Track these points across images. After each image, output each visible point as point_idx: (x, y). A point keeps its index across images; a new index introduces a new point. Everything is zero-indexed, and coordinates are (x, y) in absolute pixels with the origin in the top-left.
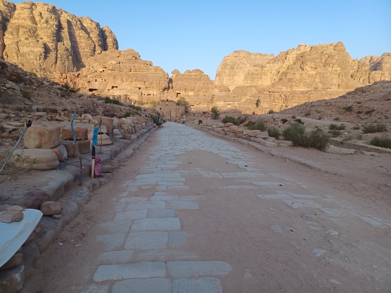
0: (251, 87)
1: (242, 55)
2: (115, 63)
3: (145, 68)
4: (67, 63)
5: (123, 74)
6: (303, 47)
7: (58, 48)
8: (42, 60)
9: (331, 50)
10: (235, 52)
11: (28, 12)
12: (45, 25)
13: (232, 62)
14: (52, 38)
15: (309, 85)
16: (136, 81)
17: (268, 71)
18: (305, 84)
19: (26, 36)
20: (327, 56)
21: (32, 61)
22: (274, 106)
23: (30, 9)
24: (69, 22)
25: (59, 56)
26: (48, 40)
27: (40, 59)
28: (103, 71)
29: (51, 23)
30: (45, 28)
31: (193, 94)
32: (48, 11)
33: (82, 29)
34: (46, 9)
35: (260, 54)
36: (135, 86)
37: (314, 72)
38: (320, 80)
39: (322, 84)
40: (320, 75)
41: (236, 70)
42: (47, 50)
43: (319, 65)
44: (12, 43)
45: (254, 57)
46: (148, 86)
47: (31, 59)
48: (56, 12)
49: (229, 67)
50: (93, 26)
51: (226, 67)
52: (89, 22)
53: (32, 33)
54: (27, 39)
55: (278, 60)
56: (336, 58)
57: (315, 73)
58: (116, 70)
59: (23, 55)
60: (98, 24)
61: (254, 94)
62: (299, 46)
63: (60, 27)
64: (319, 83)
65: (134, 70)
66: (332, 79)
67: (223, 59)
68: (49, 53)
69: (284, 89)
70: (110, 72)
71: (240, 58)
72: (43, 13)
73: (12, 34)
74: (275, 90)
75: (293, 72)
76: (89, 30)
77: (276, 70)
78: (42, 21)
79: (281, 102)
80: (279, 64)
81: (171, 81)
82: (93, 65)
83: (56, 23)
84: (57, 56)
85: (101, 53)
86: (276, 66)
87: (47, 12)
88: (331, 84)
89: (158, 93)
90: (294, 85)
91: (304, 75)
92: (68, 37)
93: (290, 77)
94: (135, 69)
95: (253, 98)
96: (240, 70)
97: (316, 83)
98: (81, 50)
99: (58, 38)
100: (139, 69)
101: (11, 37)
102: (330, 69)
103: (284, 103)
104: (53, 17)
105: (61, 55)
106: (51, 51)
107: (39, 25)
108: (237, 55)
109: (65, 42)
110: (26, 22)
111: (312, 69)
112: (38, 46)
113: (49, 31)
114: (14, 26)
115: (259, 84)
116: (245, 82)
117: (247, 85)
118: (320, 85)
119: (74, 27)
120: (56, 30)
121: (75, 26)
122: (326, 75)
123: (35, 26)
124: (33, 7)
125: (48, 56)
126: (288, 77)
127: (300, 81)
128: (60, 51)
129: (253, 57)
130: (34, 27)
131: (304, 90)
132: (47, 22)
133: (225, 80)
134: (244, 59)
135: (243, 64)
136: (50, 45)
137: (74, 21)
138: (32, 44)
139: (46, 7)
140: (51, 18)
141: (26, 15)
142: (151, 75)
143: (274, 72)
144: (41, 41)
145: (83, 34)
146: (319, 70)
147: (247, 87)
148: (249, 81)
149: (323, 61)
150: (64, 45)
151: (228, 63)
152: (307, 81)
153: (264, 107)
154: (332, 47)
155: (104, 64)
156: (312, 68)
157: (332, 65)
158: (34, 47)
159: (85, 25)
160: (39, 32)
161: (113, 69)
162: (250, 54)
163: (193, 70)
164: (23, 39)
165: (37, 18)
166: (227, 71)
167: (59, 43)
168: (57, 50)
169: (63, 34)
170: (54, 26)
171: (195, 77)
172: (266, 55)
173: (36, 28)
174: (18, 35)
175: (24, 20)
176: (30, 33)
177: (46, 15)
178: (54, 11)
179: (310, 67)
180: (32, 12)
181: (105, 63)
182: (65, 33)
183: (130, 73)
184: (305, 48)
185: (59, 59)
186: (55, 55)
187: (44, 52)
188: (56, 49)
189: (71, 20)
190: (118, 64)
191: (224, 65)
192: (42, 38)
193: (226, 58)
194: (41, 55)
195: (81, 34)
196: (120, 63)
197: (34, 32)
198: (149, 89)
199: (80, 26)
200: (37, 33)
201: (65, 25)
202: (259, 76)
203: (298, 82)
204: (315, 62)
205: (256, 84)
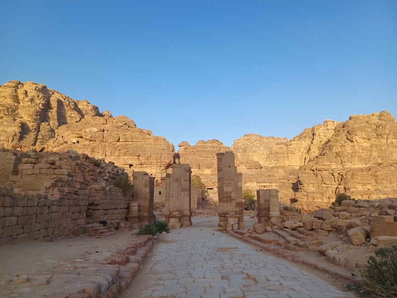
0: (277, 168)
1: (254, 138)
2: (96, 131)
3: (141, 137)
5: (107, 145)
6: (330, 123)
7: (41, 129)
8: (15, 141)
10: (246, 135)
11: (12, 90)
12: (30, 103)
13: (244, 145)
14: (35, 117)
15: (365, 161)
16: (125, 154)
17: (296, 148)
18: (362, 160)
19: (2, 115)
20: (374, 126)
21: (2, 142)
22: (325, 189)
23: (14, 87)
24: (60, 103)
25: (40, 137)
26: (29, 119)
27: (13, 140)
28: (78, 142)
29: (38, 102)
30: (28, 106)
31: (210, 173)
32: (35, 89)
33: (75, 109)
34: (34, 88)
35: (273, 138)
36: (123, 162)
37: (366, 144)
38: (378, 153)
39: (382, 159)
40: (376, 147)
41: (250, 154)
43: (373, 136)
45: (267, 140)
46: (143, 162)
48: (46, 92)
49: (241, 150)
50: (90, 108)
51: (238, 151)
52: (86, 104)
53: (10, 112)
55: (305, 137)
57: (369, 145)
58: (97, 140)
60: (97, 107)
61: (281, 176)
62: (326, 122)
63: (47, 106)
64: (378, 158)
65: (124, 140)
66: (391, 153)
67: (233, 143)
68: (27, 134)
69: (334, 166)
70: (87, 142)
71: (253, 141)
72: (29, 91)
74: (322, 167)
75: (340, 145)
76: (84, 112)
77: (305, 148)
78: (27, 99)
79: (334, 183)
80: (307, 141)
81: (177, 156)
82: (63, 135)
83: (43, 102)
84: (36, 137)
85: (80, 120)
86: (305, 143)
87: (34, 91)
89: (158, 171)
90: (346, 160)
91: (357, 147)
92: (56, 117)
93: (337, 151)
94: (126, 138)
95: (285, 181)
96: (253, 153)
97: (374, 158)
100: (132, 138)
102: (384, 141)
103: (340, 184)
104: (40, 96)
105: (42, 136)
106: (31, 131)
107: (21, 104)
108: (248, 138)
109: (51, 122)
110: (6, 101)
111: (365, 140)
112: (13, 125)
113: (32, 110)
115: (287, 164)
116: (268, 162)
117: (271, 166)
118: (380, 161)
119: (66, 108)
120: (42, 109)
121: (67, 106)
122: (384, 148)
123: (16, 104)
124: (19, 86)
125: (25, 137)
126: (334, 151)
127: (353, 154)
128: (42, 132)
130: (14, 105)
131: (360, 166)
132: (32, 100)
134: (256, 142)
135: (256, 146)
136: (30, 125)
137: (66, 101)
138: (5, 123)
139: (34, 87)
140: (38, 96)
141: (8, 93)
142: (148, 146)
143: (302, 150)
144: (18, 120)
145: (76, 115)
146: (373, 141)
147: (272, 168)
148: (273, 162)
150: (49, 125)
151: (239, 146)
152: (363, 155)
153: (309, 191)
155: (79, 132)
156: (364, 138)
157: (386, 136)
158: (7, 126)
159: (80, 107)
160: (19, 111)
161: (93, 139)
162: (262, 138)
163: (209, 141)
165: (21, 97)
166: (239, 154)
167: (43, 124)
168: (39, 131)
169: (50, 114)
170: (41, 105)
171: (212, 149)
173: (17, 107)
175: (4, 98)
176: (8, 112)
177: (32, 93)
178: (44, 90)
179: (362, 138)
180: (16, 91)
181: (81, 130)
182: (53, 113)
183: (118, 144)
185: (38, 141)
186: (35, 136)
187: (20, 133)
188: (38, 129)
189: (62, 100)
190: (101, 133)
191: (236, 148)
192: (21, 117)
193: (237, 141)
194: (16, 135)
195: (72, 115)
196: (104, 131)
197: (14, 111)
198: (145, 165)
199: (72, 107)
200: (17, 112)
201: (54, 104)
202: (286, 155)
203: (350, 157)
204: (365, 131)
205: (282, 165)
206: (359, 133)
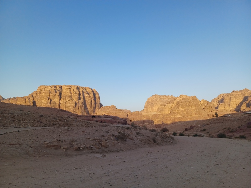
0: (160, 114)
1: (157, 97)
4: (82, 109)
6: (182, 96)
8: (74, 108)
9: (191, 100)
10: (153, 96)
13: (152, 101)
17: (167, 107)
18: (180, 114)
19: (69, 99)
20: (189, 102)
24: (83, 91)
25: (80, 106)
26: (76, 100)
30: (75, 95)
33: (87, 93)
37: (183, 109)
38: (186, 112)
39: (188, 114)
40: (186, 110)
41: (154, 105)
42: (76, 104)
43: (185, 106)
44: (64, 103)
47: (70, 108)
48: (78, 88)
49: (150, 103)
50: (91, 91)
52: (89, 89)
54: (69, 100)
55: (171, 102)
56: (193, 103)
59: (68, 107)
60: (92, 89)
62: (180, 95)
63: (80, 94)
66: (192, 112)
71: (156, 99)
73: (64, 99)
76: (89, 93)
78: (74, 93)
82: (101, 112)
83: (79, 93)
86: (170, 105)
88: (192, 114)
90: (176, 115)
91: (179, 111)
95: (161, 120)
96: (156, 105)
97: (184, 114)
98: (86, 102)
99: (79, 99)
100: (117, 113)
101: (63, 100)
107: (73, 95)
110: (68, 94)
112: (73, 103)
113: (77, 97)
114: (64, 96)
115: (164, 113)
116: (157, 112)
118: (187, 114)
119: (84, 93)
120: (79, 96)
122: (189, 110)
124: (71, 88)
125: (76, 107)
127: (178, 113)
128: (80, 104)
129: (162, 97)
131: (180, 117)
132: (76, 93)
133: (149, 110)
135: (157, 101)
136: (77, 102)
138: (71, 102)
139: (75, 87)
140: (77, 91)
141: (68, 91)
143: (169, 107)
146: (185, 108)
147: (158, 114)
148: (159, 112)
149: (187, 104)
150: (81, 101)
151: (150, 101)
154: (191, 98)
155: (105, 112)
157: (191, 106)
159: (88, 91)
160: (73, 97)
162: (160, 96)
164: (67, 101)
165: (72, 92)
166: (150, 105)
172: (169, 96)
173: (72, 96)
174: (65, 99)
177: (75, 90)
180: (70, 90)
182: (82, 96)
184: (183, 97)
185: (80, 107)
186: (78, 106)
188: (79, 103)
191: (148, 102)
192: (74, 100)
193: (149, 99)
194: (74, 106)
195: (87, 96)
197: (71, 97)
201: (81, 93)
202: (163, 110)
204: (183, 105)
205: (162, 113)
206: (181, 106)
